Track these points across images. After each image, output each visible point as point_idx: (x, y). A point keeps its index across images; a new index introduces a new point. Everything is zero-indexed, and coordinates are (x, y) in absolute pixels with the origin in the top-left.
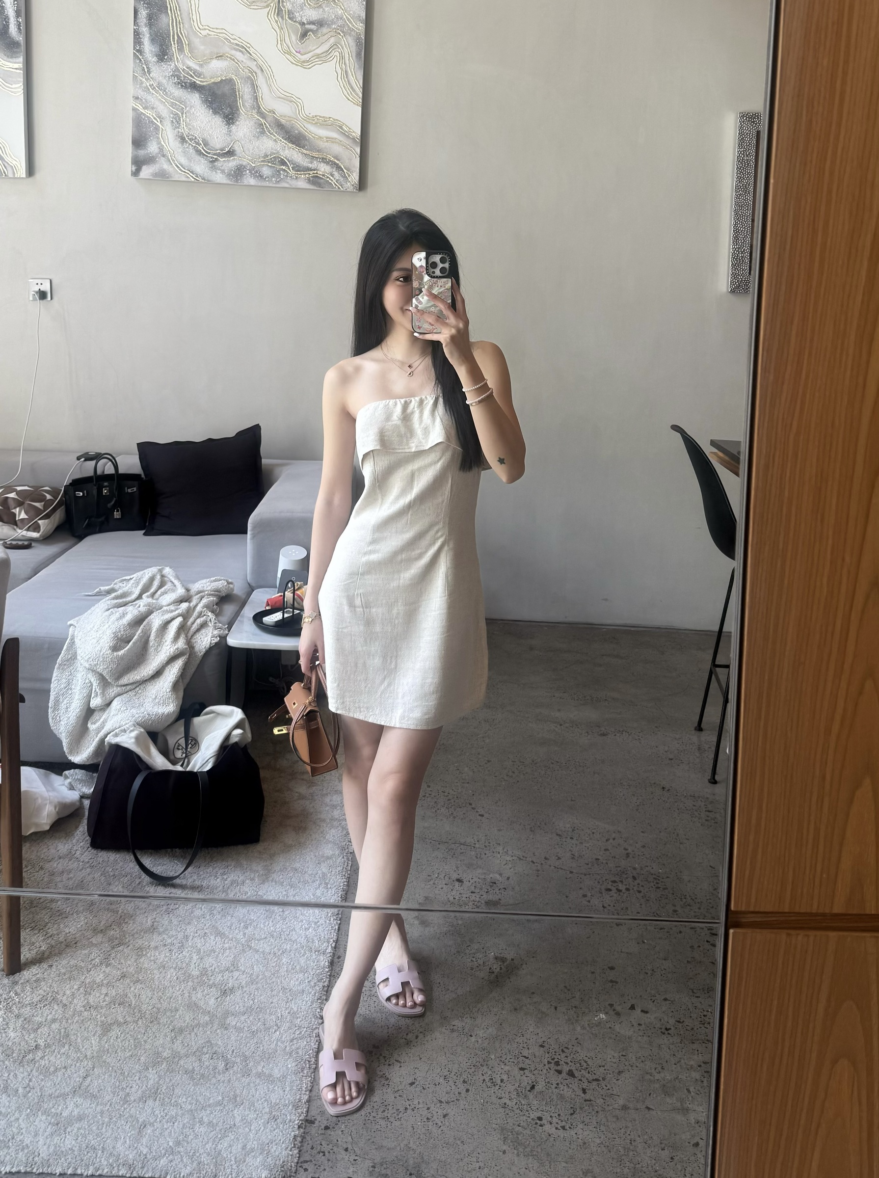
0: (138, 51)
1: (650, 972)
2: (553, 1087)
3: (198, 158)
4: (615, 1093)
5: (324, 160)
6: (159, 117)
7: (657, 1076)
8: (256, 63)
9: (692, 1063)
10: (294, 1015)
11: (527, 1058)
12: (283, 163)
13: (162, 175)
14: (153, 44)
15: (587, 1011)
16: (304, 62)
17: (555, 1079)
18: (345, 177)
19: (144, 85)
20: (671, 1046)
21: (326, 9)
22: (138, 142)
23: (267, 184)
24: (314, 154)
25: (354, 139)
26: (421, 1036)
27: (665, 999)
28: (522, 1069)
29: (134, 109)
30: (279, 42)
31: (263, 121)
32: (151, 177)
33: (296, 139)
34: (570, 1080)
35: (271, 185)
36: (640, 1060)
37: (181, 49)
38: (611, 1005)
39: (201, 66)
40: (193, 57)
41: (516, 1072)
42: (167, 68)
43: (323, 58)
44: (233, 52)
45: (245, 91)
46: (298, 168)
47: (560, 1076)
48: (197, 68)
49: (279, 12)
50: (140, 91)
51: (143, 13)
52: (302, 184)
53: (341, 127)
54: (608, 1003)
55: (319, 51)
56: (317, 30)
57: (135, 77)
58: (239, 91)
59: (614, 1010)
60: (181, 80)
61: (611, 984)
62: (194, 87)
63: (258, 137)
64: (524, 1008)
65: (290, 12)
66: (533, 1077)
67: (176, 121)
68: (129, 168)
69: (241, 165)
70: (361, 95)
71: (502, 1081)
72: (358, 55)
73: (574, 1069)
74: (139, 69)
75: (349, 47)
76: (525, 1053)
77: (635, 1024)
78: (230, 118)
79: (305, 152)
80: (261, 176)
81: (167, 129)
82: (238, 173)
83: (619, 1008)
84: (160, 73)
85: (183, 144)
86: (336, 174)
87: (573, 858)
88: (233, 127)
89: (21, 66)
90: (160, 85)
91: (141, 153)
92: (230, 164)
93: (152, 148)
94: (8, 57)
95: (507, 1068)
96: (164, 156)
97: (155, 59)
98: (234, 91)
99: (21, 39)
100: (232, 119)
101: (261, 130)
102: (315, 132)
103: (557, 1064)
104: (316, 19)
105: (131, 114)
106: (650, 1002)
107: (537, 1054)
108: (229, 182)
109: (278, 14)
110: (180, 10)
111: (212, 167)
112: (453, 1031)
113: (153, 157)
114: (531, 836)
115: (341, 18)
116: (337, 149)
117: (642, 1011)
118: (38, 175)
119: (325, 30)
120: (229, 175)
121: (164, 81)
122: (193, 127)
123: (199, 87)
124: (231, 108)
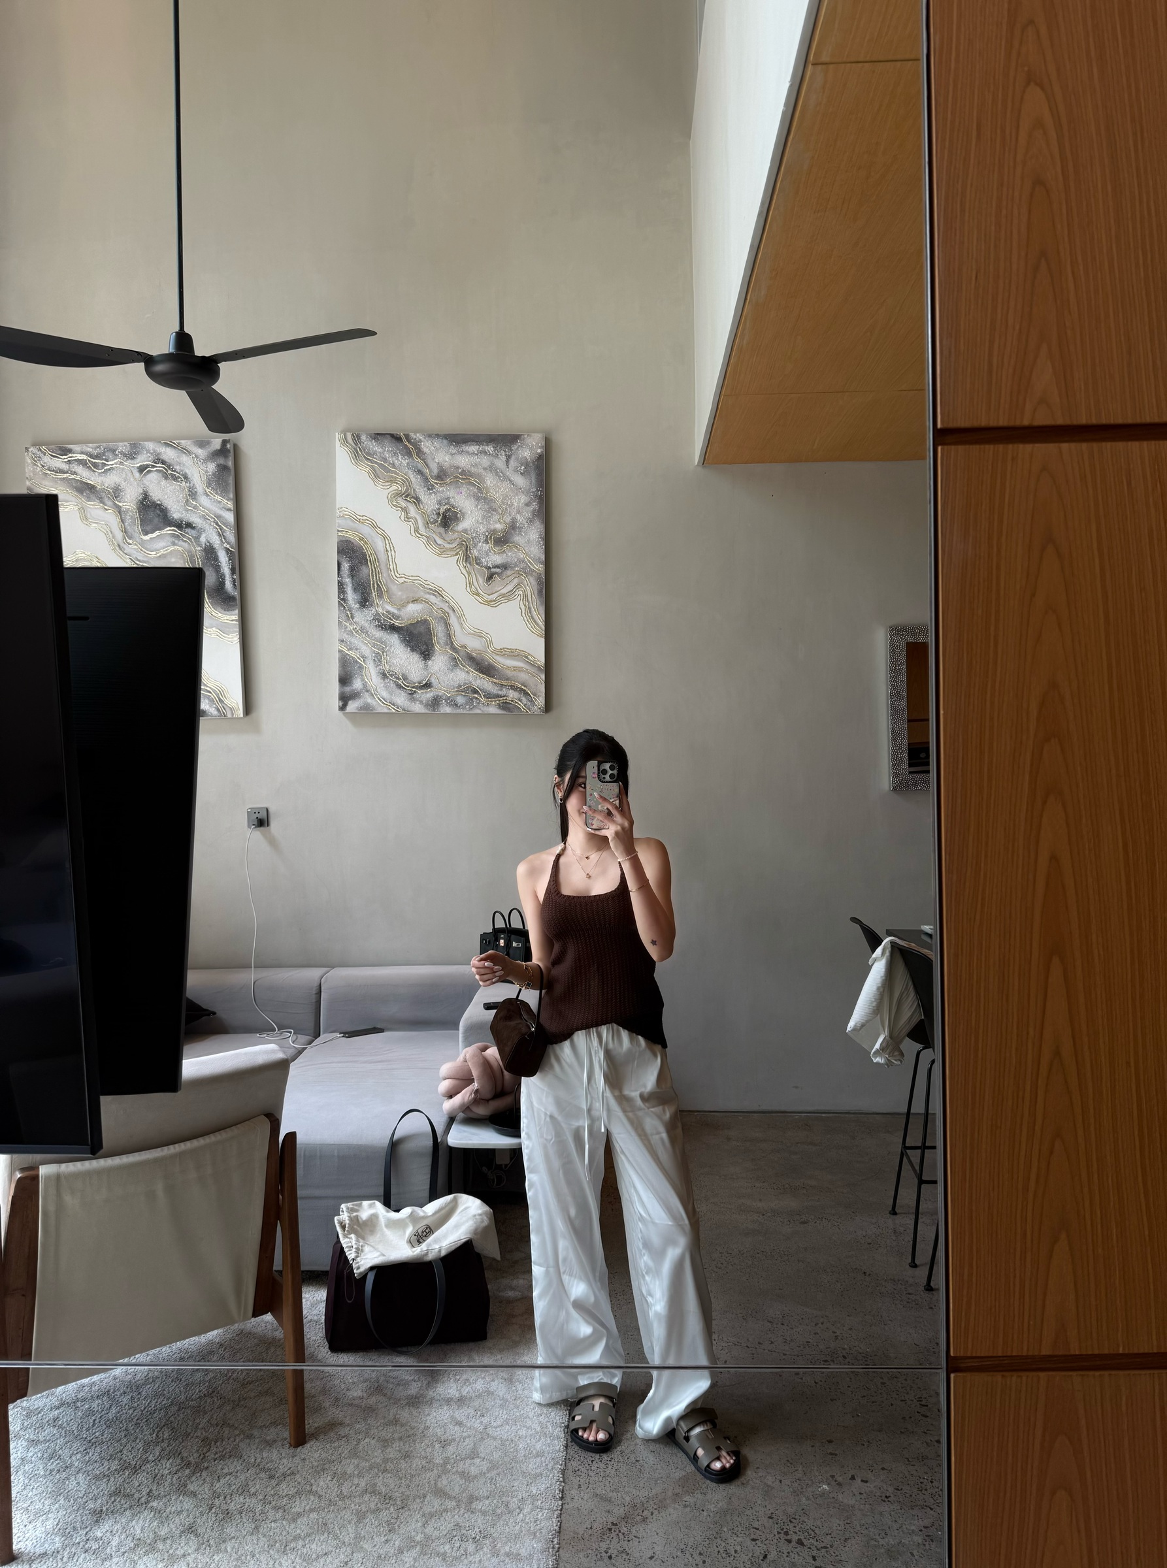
0: (342, 599)
1: (866, 1444)
2: (785, 1556)
3: (398, 691)
4: (843, 1558)
5: (512, 687)
6: (363, 657)
7: (882, 1542)
8: (447, 604)
9: (913, 1528)
10: (534, 1498)
11: (758, 1529)
12: (475, 692)
13: (367, 708)
14: (355, 593)
15: (810, 1483)
16: (491, 601)
17: (785, 1548)
18: (532, 701)
19: (348, 629)
20: (892, 1513)
21: (509, 554)
22: (344, 680)
23: (461, 711)
24: (503, 682)
25: (539, 667)
26: (656, 1512)
27: (883, 1469)
28: (754, 1540)
29: (340, 651)
30: (468, 585)
31: (456, 655)
32: (356, 711)
33: (486, 669)
34: (800, 1548)
35: (464, 712)
36: (864, 1527)
37: (380, 596)
38: (833, 1477)
39: (399, 609)
40: (391, 603)
41: (749, 1543)
42: (370, 613)
43: (508, 596)
44: (427, 596)
45: (439, 630)
46: (489, 696)
47: (790, 1545)
48: (396, 611)
49: (467, 559)
50: (345, 634)
51: (346, 566)
52: (493, 710)
53: (527, 658)
54: (829, 1474)
55: (504, 591)
56: (501, 573)
57: (340, 622)
58: (433, 630)
59: (836, 1481)
60: (381, 623)
61: (830, 1456)
62: (393, 628)
63: (452, 670)
64: (751, 1482)
65: (477, 559)
66: (765, 1546)
67: (378, 659)
68: (336, 703)
69: (438, 696)
70: (544, 628)
71: (736, 1551)
72: (540, 592)
73: (802, 1538)
74: (343, 616)
75: (530, 586)
76: (756, 1525)
77: (856, 1493)
78: (426, 654)
79: (494, 681)
80: (456, 705)
81: (370, 667)
82: (435, 702)
83: (840, 1479)
84: (363, 618)
85: (384, 680)
86: (524, 699)
87: (785, 1342)
88: (430, 662)
89: (235, 617)
90: (362, 628)
91: (347, 689)
92: (428, 695)
93: (357, 684)
94: (225, 610)
95: (739, 1539)
96: (367, 691)
97: (357, 606)
98: (429, 630)
99: (236, 594)
100: (428, 655)
101: (455, 664)
102: (503, 662)
103: (786, 1533)
104: (500, 562)
105: (337, 655)
106: (869, 1472)
107: (766, 1525)
108: (427, 711)
109: (466, 561)
110: (378, 562)
111: (411, 699)
112: (685, 1506)
113: (358, 692)
114: (744, 1324)
115: (523, 561)
116: (523, 676)
117: (862, 1481)
118: (253, 715)
119: (509, 572)
120: (427, 705)
121: (367, 625)
122: (393, 664)
123: (397, 628)
124: (427, 646)
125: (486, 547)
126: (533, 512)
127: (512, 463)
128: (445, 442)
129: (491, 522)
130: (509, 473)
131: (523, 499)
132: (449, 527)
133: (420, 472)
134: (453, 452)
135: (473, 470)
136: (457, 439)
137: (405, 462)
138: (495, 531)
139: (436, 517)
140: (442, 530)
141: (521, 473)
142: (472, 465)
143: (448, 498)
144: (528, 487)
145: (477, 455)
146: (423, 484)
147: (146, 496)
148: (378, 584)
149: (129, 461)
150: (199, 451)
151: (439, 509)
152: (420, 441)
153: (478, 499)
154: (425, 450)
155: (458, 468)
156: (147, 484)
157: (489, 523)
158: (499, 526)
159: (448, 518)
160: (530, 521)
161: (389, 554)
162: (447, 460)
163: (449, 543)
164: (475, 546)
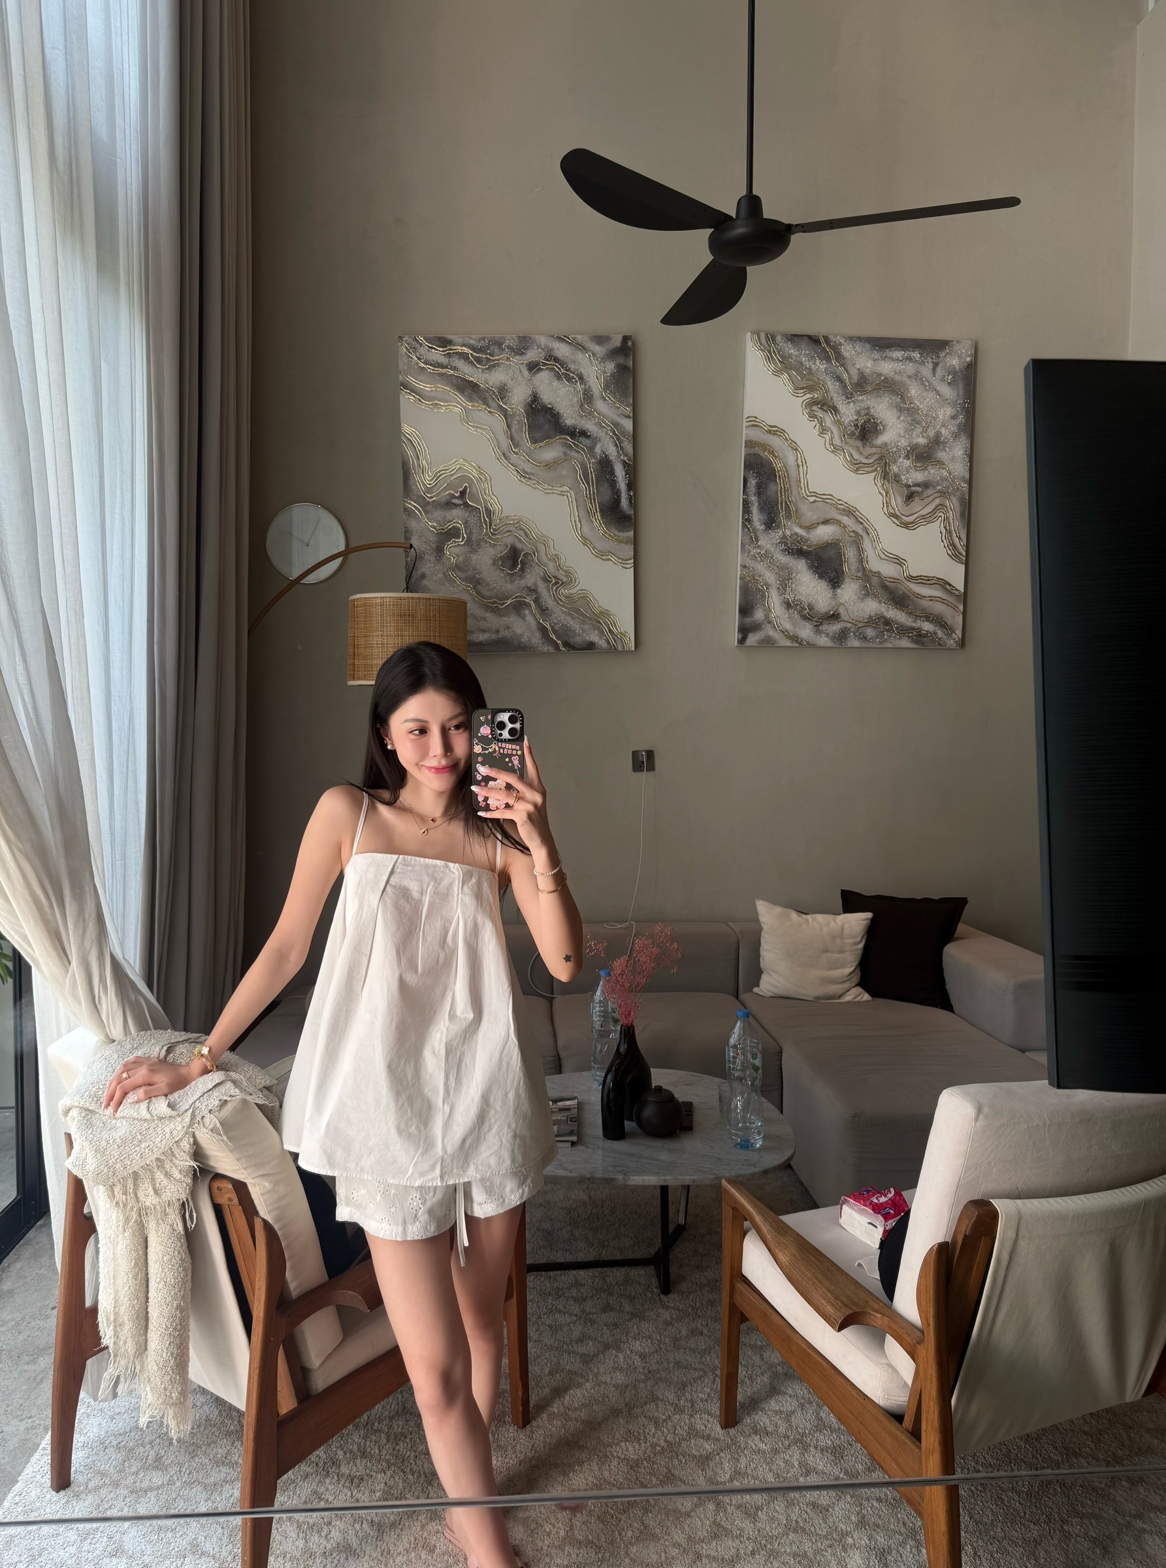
0: (747, 520)
3: (803, 623)
5: (929, 619)
6: (766, 584)
8: (861, 526)
12: (887, 623)
13: (768, 642)
14: (762, 513)
16: (909, 524)
18: (949, 634)
19: (752, 553)
21: (932, 471)
22: (745, 610)
23: (871, 645)
24: (918, 613)
25: (958, 597)
29: (742, 579)
30: (886, 506)
31: (868, 583)
32: (756, 644)
33: (899, 599)
35: (875, 646)
37: (789, 516)
39: (808, 532)
40: (800, 524)
42: (776, 535)
43: (928, 519)
44: (841, 517)
45: (850, 554)
46: (902, 628)
48: (805, 534)
49: (885, 476)
50: (748, 560)
51: (753, 482)
52: (906, 643)
53: (948, 586)
55: (924, 513)
56: (922, 492)
57: (743, 545)
58: (845, 554)
60: (788, 547)
62: (800, 553)
63: (863, 600)
65: (897, 476)
67: (783, 586)
68: (736, 636)
69: (846, 628)
70: (965, 553)
72: (962, 514)
74: (748, 538)
75: (953, 507)
78: (835, 581)
79: (909, 611)
80: (865, 638)
81: (773, 597)
82: (842, 636)
84: (768, 542)
85: (788, 610)
86: (940, 631)
88: (839, 590)
89: (632, 539)
90: (767, 553)
91: (748, 620)
92: (835, 628)
93: (759, 615)
94: (619, 531)
96: (769, 622)
97: (763, 527)
98: (840, 556)
99: (630, 511)
100: (837, 582)
101: (867, 592)
102: (918, 591)
104: (922, 481)
105: (739, 583)
108: (833, 645)
109: (884, 478)
110: (788, 478)
111: (816, 631)
113: (759, 624)
115: (946, 480)
116: (939, 608)
119: (930, 491)
120: (833, 638)
121: (772, 549)
122: (799, 592)
123: (805, 553)
124: (837, 572)
125: (907, 463)
126: (959, 426)
127: (939, 372)
128: (868, 346)
129: (914, 436)
130: (936, 382)
131: (949, 411)
132: (867, 440)
133: (839, 379)
134: (876, 357)
135: (897, 378)
136: (881, 344)
137: (823, 367)
138: (917, 446)
139: (853, 429)
140: (859, 443)
141: (948, 383)
142: (896, 373)
143: (868, 408)
144: (955, 399)
145: (901, 361)
146: (841, 392)
147: (535, 398)
148: (786, 502)
149: (517, 357)
150: (598, 349)
151: (857, 420)
152: (841, 344)
153: (900, 410)
154: (846, 354)
155: (880, 375)
156: (537, 384)
157: (912, 436)
158: (922, 441)
159: (867, 431)
160: (956, 436)
161: (801, 469)
162: (869, 366)
163: (866, 458)
164: (895, 462)
